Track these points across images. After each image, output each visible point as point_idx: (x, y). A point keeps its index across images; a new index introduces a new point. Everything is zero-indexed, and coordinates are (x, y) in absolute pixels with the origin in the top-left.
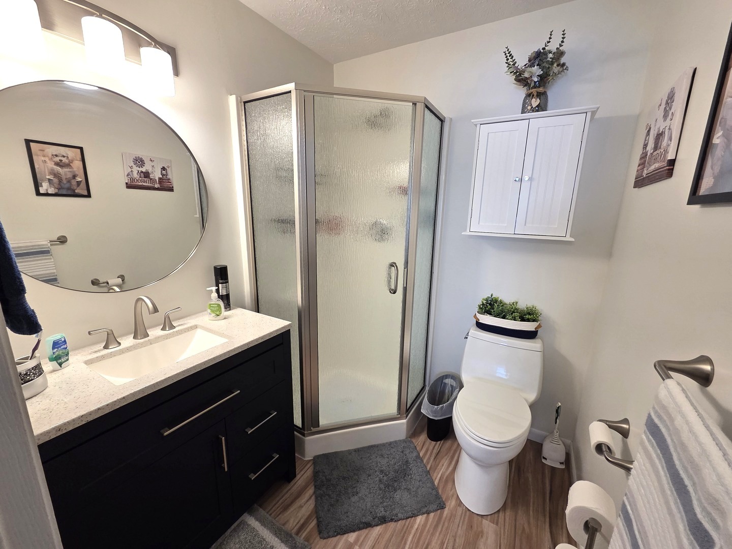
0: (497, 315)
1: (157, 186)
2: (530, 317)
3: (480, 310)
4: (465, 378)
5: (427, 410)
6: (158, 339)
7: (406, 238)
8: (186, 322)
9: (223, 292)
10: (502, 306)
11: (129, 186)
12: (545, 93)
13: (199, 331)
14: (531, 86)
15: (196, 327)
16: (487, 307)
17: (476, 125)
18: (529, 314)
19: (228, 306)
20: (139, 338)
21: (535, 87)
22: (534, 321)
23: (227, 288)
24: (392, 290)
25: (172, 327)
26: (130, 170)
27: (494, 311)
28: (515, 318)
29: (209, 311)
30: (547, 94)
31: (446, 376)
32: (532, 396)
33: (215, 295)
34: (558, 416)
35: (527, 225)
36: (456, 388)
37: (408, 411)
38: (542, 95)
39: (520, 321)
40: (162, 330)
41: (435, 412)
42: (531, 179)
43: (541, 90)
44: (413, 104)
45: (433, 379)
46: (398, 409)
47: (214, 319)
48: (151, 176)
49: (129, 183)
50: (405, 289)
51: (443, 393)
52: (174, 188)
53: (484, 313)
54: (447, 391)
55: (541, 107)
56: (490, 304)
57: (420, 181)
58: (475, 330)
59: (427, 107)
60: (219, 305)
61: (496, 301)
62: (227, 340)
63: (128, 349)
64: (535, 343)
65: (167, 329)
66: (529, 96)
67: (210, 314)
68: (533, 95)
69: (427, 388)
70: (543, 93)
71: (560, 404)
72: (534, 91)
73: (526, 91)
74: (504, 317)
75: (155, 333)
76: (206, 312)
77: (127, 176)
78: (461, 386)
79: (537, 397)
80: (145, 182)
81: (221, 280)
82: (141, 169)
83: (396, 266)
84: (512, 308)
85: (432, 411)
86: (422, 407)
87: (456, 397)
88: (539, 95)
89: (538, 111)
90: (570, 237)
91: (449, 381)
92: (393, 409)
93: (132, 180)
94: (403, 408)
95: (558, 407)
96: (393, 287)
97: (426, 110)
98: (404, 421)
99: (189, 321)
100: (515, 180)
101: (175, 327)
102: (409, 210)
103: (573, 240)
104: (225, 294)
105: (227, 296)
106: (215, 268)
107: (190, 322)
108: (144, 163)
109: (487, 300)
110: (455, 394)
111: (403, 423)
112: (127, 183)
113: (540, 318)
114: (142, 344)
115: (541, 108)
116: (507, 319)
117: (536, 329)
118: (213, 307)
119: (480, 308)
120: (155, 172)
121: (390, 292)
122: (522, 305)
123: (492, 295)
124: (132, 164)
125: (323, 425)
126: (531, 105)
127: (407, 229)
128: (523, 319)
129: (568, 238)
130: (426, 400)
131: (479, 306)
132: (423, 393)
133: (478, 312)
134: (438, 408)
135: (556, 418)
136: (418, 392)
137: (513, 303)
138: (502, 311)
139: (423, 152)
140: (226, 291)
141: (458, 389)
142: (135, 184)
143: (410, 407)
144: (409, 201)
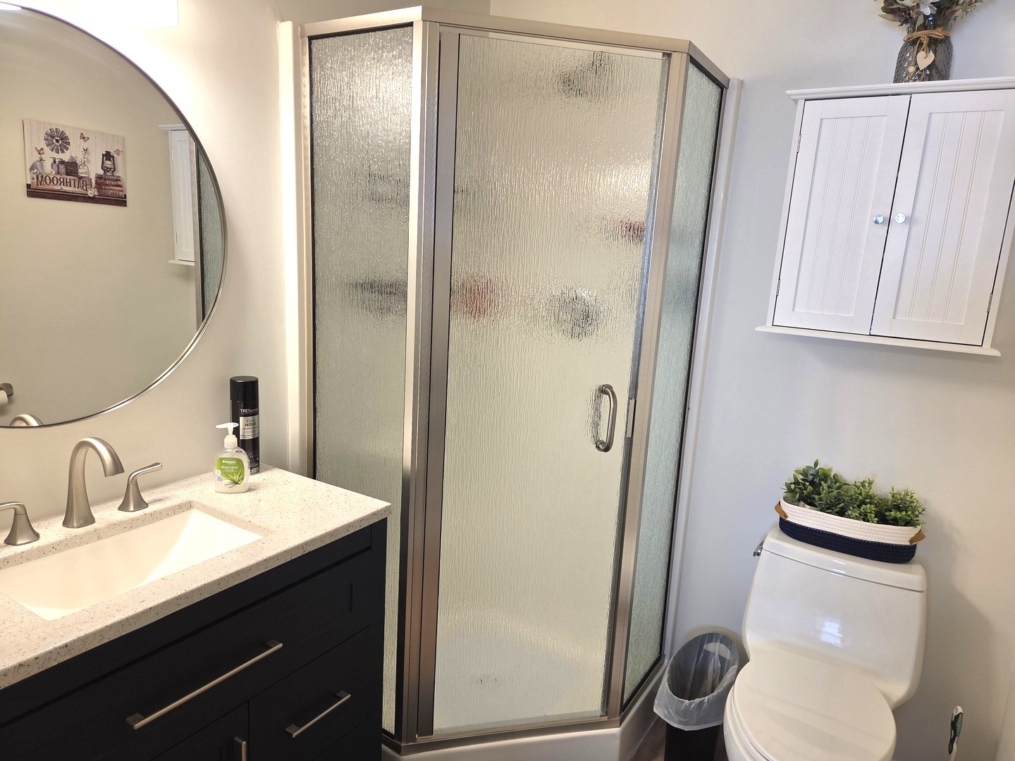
0: (827, 508)
1: (92, 192)
2: (899, 515)
3: (789, 495)
4: (751, 641)
5: (667, 707)
6: (115, 528)
7: (636, 334)
8: (167, 495)
9: (247, 434)
10: (839, 488)
11: (33, 192)
12: (946, 41)
13: (194, 515)
14: (918, 25)
15: (189, 506)
16: (806, 489)
17: (796, 101)
18: (898, 508)
19: (255, 464)
20: (75, 525)
21: (924, 27)
22: (908, 523)
23: (255, 425)
24: (602, 443)
25: (141, 504)
26: (36, 157)
27: (820, 499)
28: (866, 515)
29: (218, 472)
30: (950, 43)
31: (711, 637)
32: (900, 689)
33: (231, 440)
34: (955, 735)
35: (898, 317)
36: (730, 664)
37: (625, 708)
38: (941, 46)
39: (878, 523)
40: (121, 508)
41: (685, 714)
42: (910, 220)
43: (938, 33)
44: (664, 54)
45: (680, 642)
46: (603, 703)
47: (227, 489)
48: (80, 171)
49: (34, 186)
50: (629, 443)
51: (702, 673)
52: (128, 200)
53: (799, 500)
54: (710, 669)
55: (937, 68)
56: (812, 483)
57: (671, 217)
58: (778, 539)
59: (693, 61)
60: (239, 462)
61: (825, 476)
62: (259, 537)
63: (54, 548)
64: (910, 572)
65: (132, 509)
66: (913, 43)
67: (220, 479)
68: (921, 44)
69: (666, 661)
70: (942, 40)
71: (960, 710)
72: (923, 35)
73: (905, 34)
74: (841, 513)
75: (106, 514)
76: (211, 474)
77: (32, 169)
78: (743, 659)
79: (909, 692)
80: (67, 184)
81: (245, 408)
82: (60, 156)
83: (613, 393)
84: (860, 494)
85: (678, 712)
86: (656, 701)
87: (732, 684)
88: (934, 43)
89: (930, 78)
90: (992, 346)
91: (714, 648)
92: (592, 703)
93: (41, 178)
94: (615, 703)
95: (957, 717)
96: (604, 437)
97: (691, 67)
98: (616, 730)
99: (174, 493)
100: (876, 222)
101: (146, 505)
102: (645, 277)
103: (996, 353)
104: (250, 437)
105: (255, 442)
106: (233, 383)
107: (178, 494)
108: (69, 143)
109: (805, 473)
110: (728, 676)
111: (613, 735)
112: (28, 186)
113: (921, 518)
114: (81, 537)
115: (938, 71)
116: (849, 517)
117: (911, 541)
118: (226, 465)
119: (790, 490)
120: (89, 161)
121: (598, 447)
122: (884, 488)
123: (816, 464)
124: (43, 144)
125: (441, 730)
126: (916, 64)
127: (638, 316)
128: (883, 520)
129: (987, 350)
130: (664, 687)
131: (788, 486)
132: (658, 670)
133: (785, 499)
134: (690, 704)
135: (952, 741)
136: (648, 668)
137: (863, 484)
138: (838, 499)
139: (681, 155)
140: (254, 431)
141: (736, 666)
142: (46, 187)
143: (629, 701)
144: (646, 258)
